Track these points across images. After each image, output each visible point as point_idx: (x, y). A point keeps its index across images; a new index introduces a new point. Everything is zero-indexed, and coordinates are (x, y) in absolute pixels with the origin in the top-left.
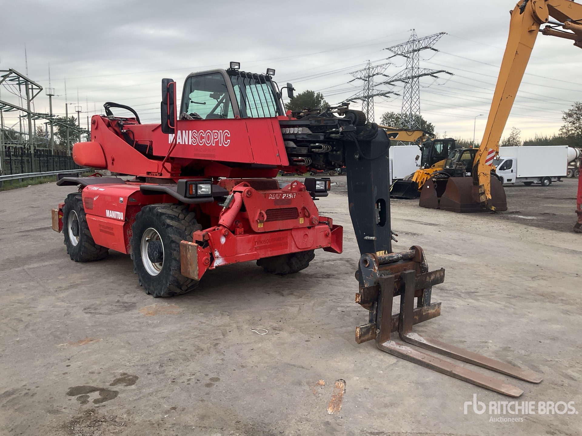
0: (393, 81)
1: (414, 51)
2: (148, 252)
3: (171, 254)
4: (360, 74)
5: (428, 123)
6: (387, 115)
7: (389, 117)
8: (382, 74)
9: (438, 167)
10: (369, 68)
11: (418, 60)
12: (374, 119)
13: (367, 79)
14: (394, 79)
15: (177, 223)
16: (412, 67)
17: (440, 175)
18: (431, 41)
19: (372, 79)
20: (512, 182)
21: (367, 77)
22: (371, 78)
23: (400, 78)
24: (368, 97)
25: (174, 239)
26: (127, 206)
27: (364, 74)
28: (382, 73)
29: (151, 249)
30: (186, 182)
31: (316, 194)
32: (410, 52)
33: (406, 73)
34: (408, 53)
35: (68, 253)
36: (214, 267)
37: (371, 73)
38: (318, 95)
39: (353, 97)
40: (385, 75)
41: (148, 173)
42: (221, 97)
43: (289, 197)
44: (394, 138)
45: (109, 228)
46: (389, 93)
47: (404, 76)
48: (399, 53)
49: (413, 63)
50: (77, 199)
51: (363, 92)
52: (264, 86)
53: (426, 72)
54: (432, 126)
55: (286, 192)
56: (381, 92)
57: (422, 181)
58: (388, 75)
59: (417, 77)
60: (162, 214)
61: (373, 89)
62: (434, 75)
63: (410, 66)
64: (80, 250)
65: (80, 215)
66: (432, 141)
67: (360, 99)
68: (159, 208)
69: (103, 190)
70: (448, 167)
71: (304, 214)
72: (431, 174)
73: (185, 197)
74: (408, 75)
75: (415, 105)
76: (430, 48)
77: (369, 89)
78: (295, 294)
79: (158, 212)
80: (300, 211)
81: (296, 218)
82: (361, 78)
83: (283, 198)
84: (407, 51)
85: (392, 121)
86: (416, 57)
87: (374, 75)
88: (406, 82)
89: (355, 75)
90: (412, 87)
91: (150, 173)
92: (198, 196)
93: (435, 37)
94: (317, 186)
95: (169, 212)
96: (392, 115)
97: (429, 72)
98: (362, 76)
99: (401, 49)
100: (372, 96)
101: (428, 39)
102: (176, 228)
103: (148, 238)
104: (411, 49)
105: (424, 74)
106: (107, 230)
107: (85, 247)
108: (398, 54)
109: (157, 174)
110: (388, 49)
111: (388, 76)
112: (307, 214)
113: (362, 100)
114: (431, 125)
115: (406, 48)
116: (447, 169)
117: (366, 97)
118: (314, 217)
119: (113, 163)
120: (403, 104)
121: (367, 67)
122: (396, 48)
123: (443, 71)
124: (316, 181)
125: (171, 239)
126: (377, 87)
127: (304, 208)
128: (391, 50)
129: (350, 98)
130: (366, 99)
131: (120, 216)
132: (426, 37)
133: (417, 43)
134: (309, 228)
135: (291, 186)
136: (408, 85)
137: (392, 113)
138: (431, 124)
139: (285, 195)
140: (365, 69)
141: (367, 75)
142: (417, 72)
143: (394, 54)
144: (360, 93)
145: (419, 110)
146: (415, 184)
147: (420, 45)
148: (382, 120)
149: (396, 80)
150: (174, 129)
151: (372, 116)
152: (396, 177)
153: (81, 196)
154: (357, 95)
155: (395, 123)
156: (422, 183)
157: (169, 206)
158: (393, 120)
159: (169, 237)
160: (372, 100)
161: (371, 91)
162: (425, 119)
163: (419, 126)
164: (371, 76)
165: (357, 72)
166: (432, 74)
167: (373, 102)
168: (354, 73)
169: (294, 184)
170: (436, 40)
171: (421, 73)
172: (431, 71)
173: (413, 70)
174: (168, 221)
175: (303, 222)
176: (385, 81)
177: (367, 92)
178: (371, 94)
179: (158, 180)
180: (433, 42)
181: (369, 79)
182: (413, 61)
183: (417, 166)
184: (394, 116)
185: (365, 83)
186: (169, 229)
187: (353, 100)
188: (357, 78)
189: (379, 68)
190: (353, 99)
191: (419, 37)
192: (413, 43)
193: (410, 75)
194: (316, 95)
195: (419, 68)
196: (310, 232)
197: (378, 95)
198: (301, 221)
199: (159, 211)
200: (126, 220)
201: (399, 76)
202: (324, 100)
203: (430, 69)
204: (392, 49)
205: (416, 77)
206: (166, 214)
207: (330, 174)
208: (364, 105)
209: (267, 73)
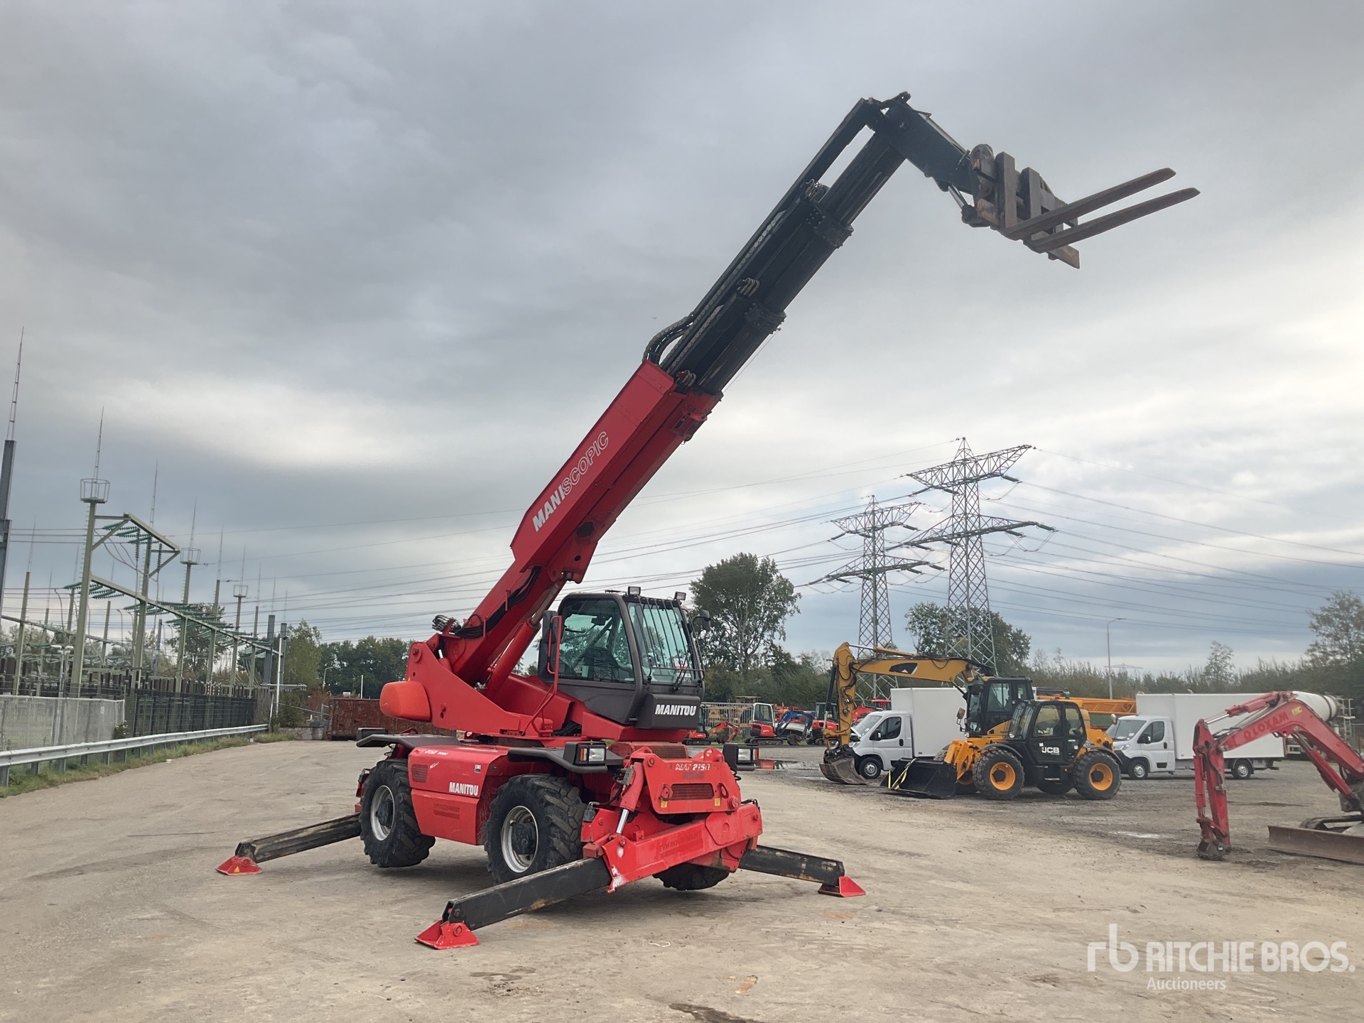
0: (925, 541)
1: (966, 481)
2: (512, 840)
3: (549, 841)
4: (854, 523)
5: (1014, 630)
6: (921, 610)
7: (926, 615)
8: (902, 524)
9: (998, 734)
10: (873, 511)
11: (978, 499)
12: (889, 620)
13: (871, 534)
14: (928, 535)
15: (558, 801)
16: (965, 514)
17: (997, 751)
18: (1002, 461)
19: (881, 535)
20: (1168, 768)
21: (870, 530)
22: (879, 532)
23: (940, 534)
24: (875, 571)
25: (554, 821)
26: (486, 776)
27: (864, 522)
28: (902, 521)
29: (517, 835)
30: (577, 745)
31: (738, 767)
32: (959, 483)
33: (953, 525)
34: (956, 485)
35: (366, 854)
36: (614, 889)
37: (879, 521)
38: (765, 564)
39: (843, 570)
40: (908, 527)
41: (502, 731)
42: (607, 622)
43: (701, 768)
44: (910, 672)
45: (451, 808)
46: (920, 563)
47: (949, 531)
48: (936, 484)
49: (966, 505)
50: (394, 768)
51: (862, 560)
52: (670, 612)
53: (995, 524)
54: (1025, 636)
55: (698, 763)
56: (902, 563)
57: (964, 763)
58: (915, 527)
59: (976, 534)
60: (540, 787)
61: (884, 556)
62: (1014, 530)
63: (959, 512)
64: (391, 845)
65: (397, 793)
66: (985, 682)
67: (856, 575)
68: (536, 780)
69: (445, 754)
70: (1012, 736)
71: (721, 793)
72: (980, 749)
73: (574, 764)
74: (957, 529)
75: (978, 593)
76: (1002, 475)
77: (874, 555)
78: (707, 915)
79: (534, 785)
80: (715, 788)
81: (710, 798)
82: (856, 532)
83: (694, 769)
84: (951, 480)
85: (933, 623)
86: (972, 493)
87: (884, 526)
88: (955, 544)
89: (844, 525)
90: (967, 555)
91: (506, 731)
92: (588, 764)
93: (1010, 454)
94: (739, 756)
95: (548, 785)
96: (932, 610)
97: (1002, 525)
98: (860, 527)
99: (939, 477)
100: (884, 570)
101: (995, 458)
102: (557, 806)
103: (513, 820)
104: (960, 477)
105: (991, 528)
106: (449, 811)
107: (400, 841)
108: (932, 486)
109: (517, 733)
110: (911, 475)
111: (916, 529)
112: (725, 794)
113: (861, 577)
114: (1023, 634)
115: (950, 475)
116: (1010, 740)
117: (869, 572)
118: (734, 797)
119: (442, 715)
120: (950, 589)
121: (870, 509)
122: (929, 475)
123: (1033, 524)
124: (737, 748)
125: (550, 821)
126: (891, 553)
127: (721, 785)
128: (917, 477)
129: (835, 573)
130: (871, 577)
131: (474, 790)
132: (991, 454)
133: (971, 465)
134: (729, 813)
135: (705, 754)
136: (959, 550)
137: (932, 605)
138: (1021, 631)
139: (696, 766)
140: (865, 513)
141: (870, 526)
142: (977, 524)
143: (924, 487)
144: (857, 562)
145: (986, 603)
146: (950, 768)
147: (979, 469)
148: (909, 619)
149: (933, 539)
150: (554, 675)
151: (886, 612)
152: (921, 753)
153: (407, 766)
154: (851, 566)
155: (939, 627)
156: (964, 765)
157: (547, 777)
158: (934, 620)
159: (548, 819)
160: (883, 579)
161: (879, 558)
162: (1007, 621)
163: (990, 637)
164: (879, 529)
165: (848, 518)
166: (1008, 529)
167: (885, 582)
168: (843, 521)
169: (708, 752)
170: (1013, 459)
171: (986, 527)
172: (1006, 523)
173: (967, 518)
174: (548, 798)
175: (719, 805)
176: (908, 541)
177: (870, 561)
178: (880, 566)
179: (519, 741)
180: (1005, 465)
181: (874, 534)
182: (966, 500)
183: (961, 730)
184: (937, 612)
185: (866, 541)
186: (549, 807)
187: (842, 578)
188: (848, 532)
189: (895, 511)
190: (841, 575)
191: (976, 452)
192: (965, 465)
193: (962, 530)
194: (760, 563)
195: (979, 516)
196: (731, 819)
197: (894, 567)
198: (717, 802)
199: (537, 783)
200: (481, 797)
201: (937, 531)
202: (778, 574)
203: (1003, 519)
204: (921, 476)
205: (974, 534)
206: (544, 788)
207: (789, 743)
208: (866, 587)
209: (676, 598)
